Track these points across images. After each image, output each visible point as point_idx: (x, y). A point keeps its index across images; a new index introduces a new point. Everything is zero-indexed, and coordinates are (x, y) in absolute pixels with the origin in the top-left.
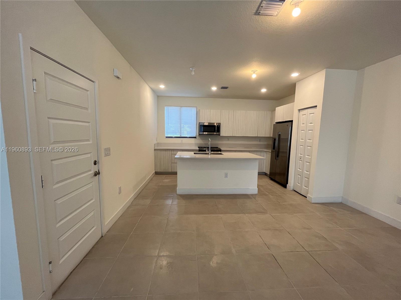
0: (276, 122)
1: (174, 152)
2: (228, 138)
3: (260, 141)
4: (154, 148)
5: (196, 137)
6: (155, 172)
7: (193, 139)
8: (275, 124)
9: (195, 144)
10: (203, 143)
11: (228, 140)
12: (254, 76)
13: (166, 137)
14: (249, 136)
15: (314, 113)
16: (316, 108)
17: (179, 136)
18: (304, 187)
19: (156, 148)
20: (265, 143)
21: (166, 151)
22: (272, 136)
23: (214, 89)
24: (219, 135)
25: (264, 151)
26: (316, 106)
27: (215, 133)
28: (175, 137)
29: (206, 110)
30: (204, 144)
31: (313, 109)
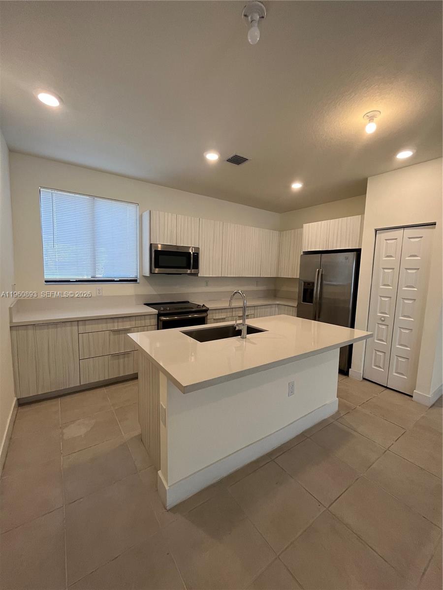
0: (303, 252)
1: (87, 327)
2: (208, 280)
3: (257, 285)
4: (11, 322)
5: (136, 281)
6: (18, 400)
7: (131, 285)
8: (302, 254)
9: (138, 296)
10: (156, 293)
11: (207, 285)
12: (371, 129)
13: (46, 281)
14: (247, 276)
15: (421, 237)
16: (435, 228)
17: (89, 278)
18: (395, 374)
19: (17, 320)
20: (261, 288)
21: (58, 325)
22: (298, 277)
23: (212, 157)
24: (196, 274)
25: (275, 304)
26: (434, 224)
27: (189, 271)
28: (76, 281)
29: (166, 213)
30: (160, 295)
31: (422, 229)
